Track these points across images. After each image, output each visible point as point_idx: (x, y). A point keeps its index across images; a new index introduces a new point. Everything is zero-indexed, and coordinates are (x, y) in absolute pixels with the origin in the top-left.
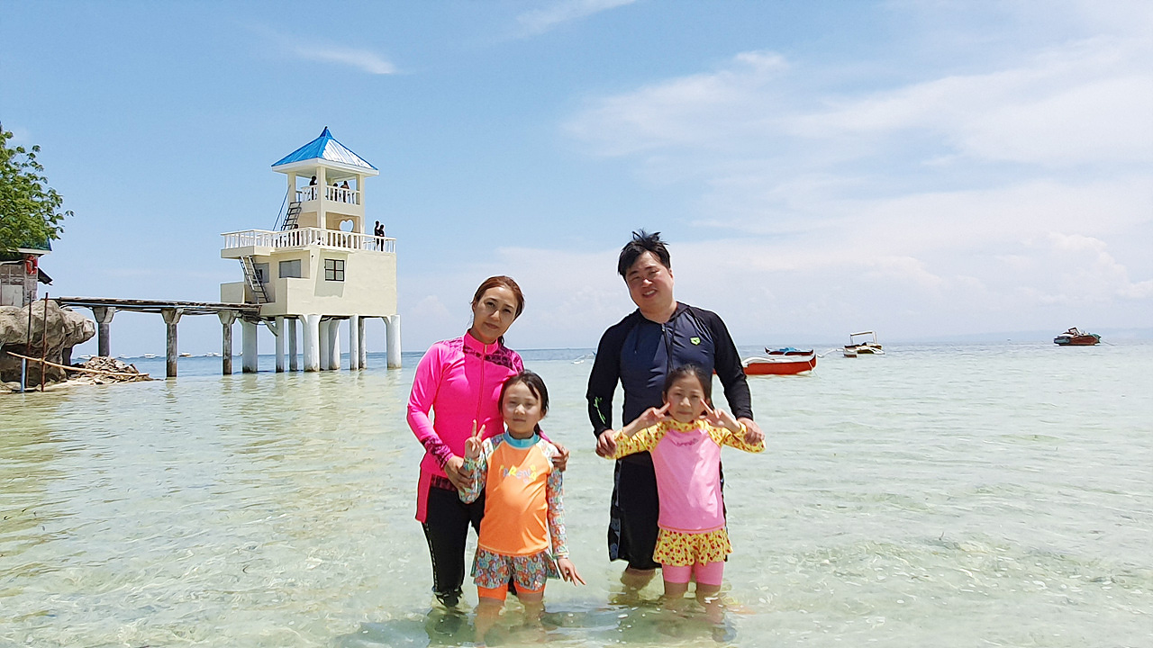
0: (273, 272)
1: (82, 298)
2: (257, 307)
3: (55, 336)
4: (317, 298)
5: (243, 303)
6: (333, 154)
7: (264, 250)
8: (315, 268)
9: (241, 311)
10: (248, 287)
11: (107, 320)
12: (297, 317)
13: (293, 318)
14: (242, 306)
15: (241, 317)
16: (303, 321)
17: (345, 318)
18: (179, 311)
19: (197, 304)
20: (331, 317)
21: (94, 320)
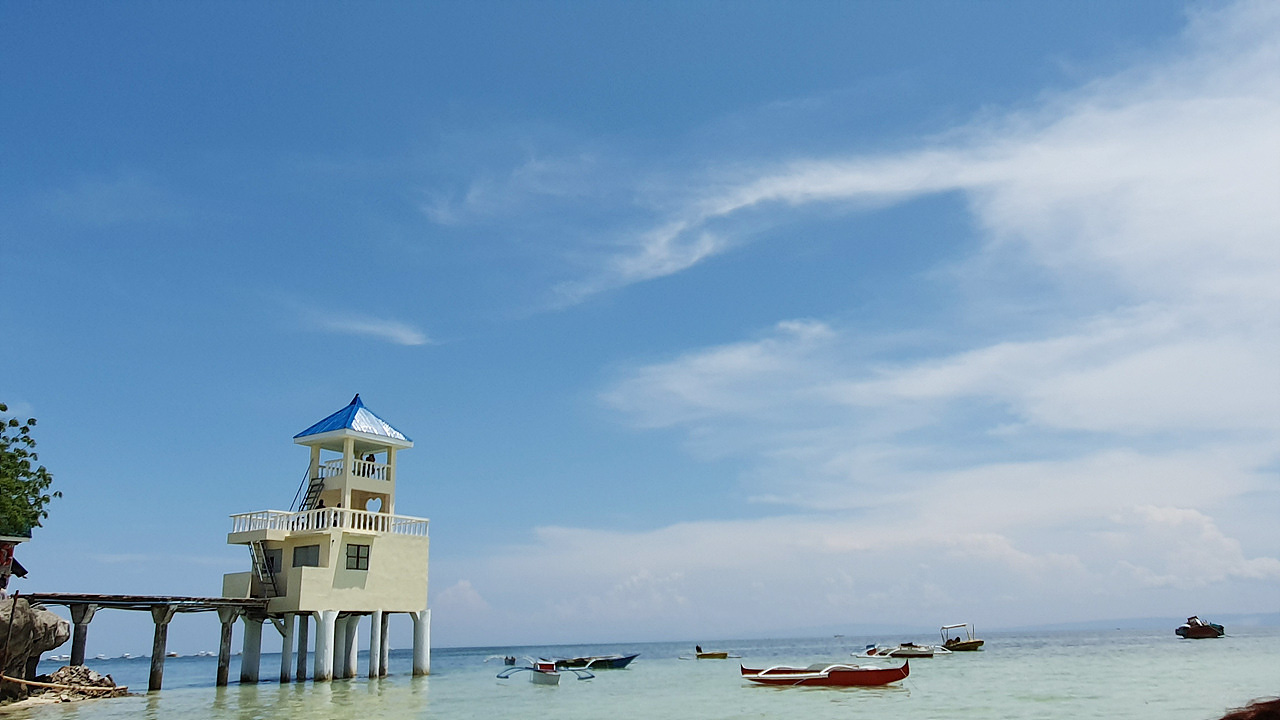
0: (287, 558)
1: (60, 593)
2: (265, 602)
3: (20, 643)
4: (336, 590)
5: (248, 597)
6: (363, 424)
7: (278, 534)
8: (335, 554)
9: (244, 607)
10: (256, 577)
11: (86, 620)
12: (310, 613)
13: (305, 615)
14: (247, 601)
15: (244, 615)
16: (317, 618)
17: (366, 613)
18: (172, 608)
19: (194, 600)
20: (349, 612)
21: (69, 621)
